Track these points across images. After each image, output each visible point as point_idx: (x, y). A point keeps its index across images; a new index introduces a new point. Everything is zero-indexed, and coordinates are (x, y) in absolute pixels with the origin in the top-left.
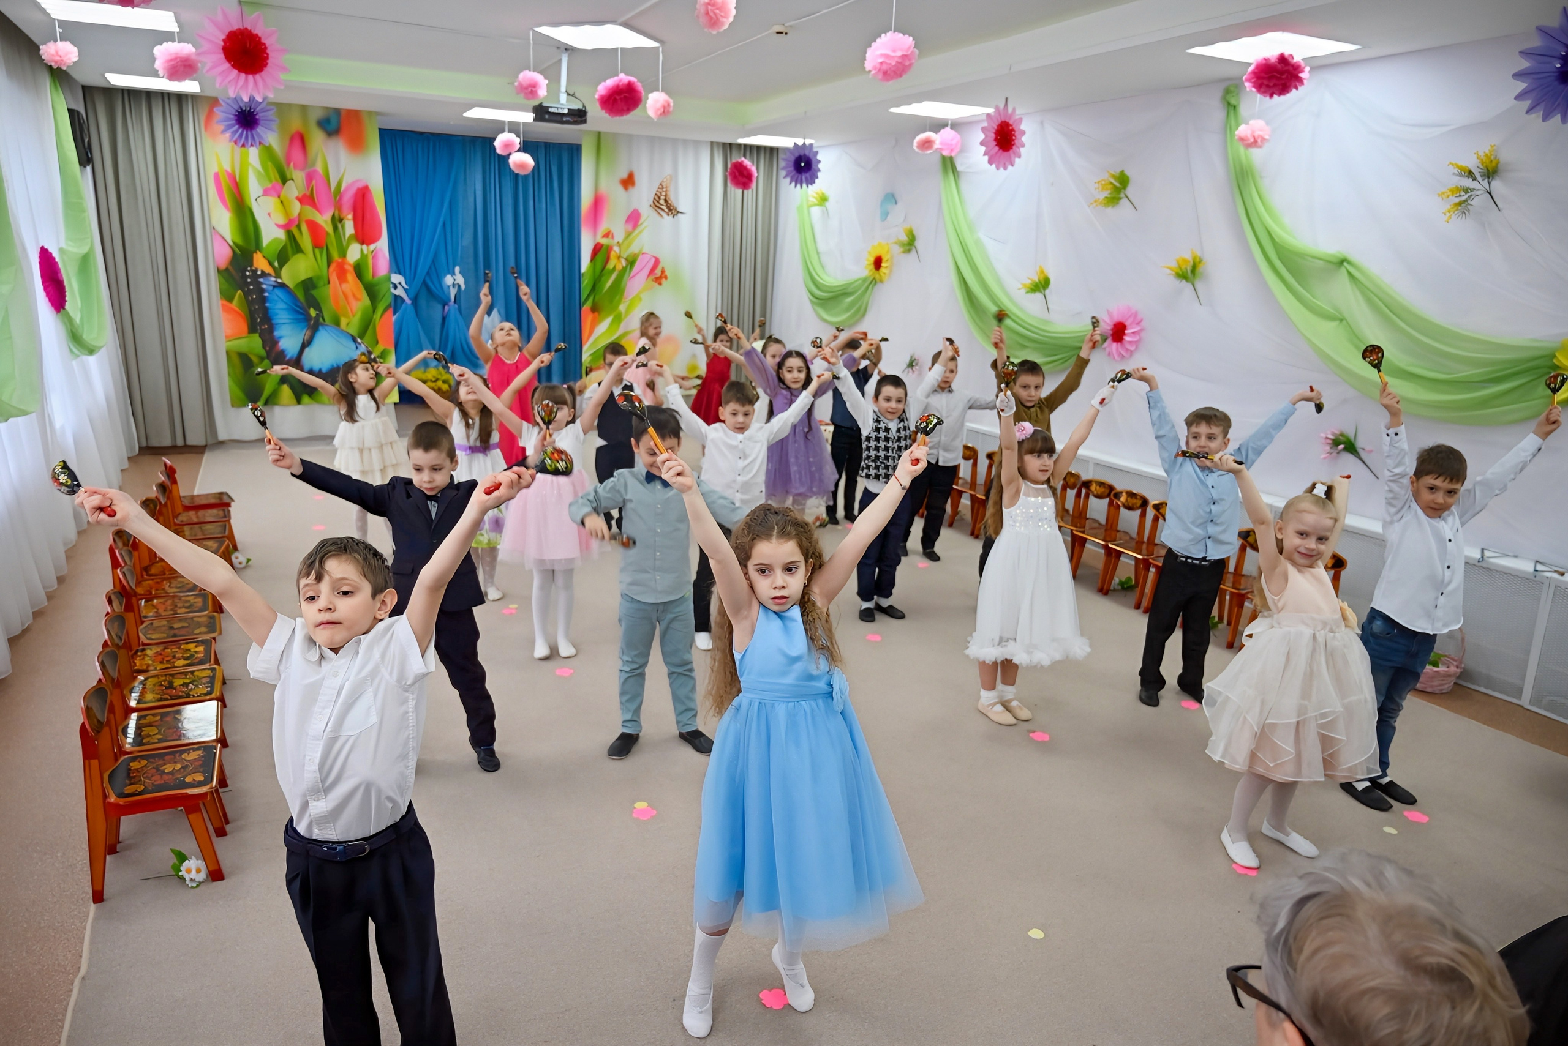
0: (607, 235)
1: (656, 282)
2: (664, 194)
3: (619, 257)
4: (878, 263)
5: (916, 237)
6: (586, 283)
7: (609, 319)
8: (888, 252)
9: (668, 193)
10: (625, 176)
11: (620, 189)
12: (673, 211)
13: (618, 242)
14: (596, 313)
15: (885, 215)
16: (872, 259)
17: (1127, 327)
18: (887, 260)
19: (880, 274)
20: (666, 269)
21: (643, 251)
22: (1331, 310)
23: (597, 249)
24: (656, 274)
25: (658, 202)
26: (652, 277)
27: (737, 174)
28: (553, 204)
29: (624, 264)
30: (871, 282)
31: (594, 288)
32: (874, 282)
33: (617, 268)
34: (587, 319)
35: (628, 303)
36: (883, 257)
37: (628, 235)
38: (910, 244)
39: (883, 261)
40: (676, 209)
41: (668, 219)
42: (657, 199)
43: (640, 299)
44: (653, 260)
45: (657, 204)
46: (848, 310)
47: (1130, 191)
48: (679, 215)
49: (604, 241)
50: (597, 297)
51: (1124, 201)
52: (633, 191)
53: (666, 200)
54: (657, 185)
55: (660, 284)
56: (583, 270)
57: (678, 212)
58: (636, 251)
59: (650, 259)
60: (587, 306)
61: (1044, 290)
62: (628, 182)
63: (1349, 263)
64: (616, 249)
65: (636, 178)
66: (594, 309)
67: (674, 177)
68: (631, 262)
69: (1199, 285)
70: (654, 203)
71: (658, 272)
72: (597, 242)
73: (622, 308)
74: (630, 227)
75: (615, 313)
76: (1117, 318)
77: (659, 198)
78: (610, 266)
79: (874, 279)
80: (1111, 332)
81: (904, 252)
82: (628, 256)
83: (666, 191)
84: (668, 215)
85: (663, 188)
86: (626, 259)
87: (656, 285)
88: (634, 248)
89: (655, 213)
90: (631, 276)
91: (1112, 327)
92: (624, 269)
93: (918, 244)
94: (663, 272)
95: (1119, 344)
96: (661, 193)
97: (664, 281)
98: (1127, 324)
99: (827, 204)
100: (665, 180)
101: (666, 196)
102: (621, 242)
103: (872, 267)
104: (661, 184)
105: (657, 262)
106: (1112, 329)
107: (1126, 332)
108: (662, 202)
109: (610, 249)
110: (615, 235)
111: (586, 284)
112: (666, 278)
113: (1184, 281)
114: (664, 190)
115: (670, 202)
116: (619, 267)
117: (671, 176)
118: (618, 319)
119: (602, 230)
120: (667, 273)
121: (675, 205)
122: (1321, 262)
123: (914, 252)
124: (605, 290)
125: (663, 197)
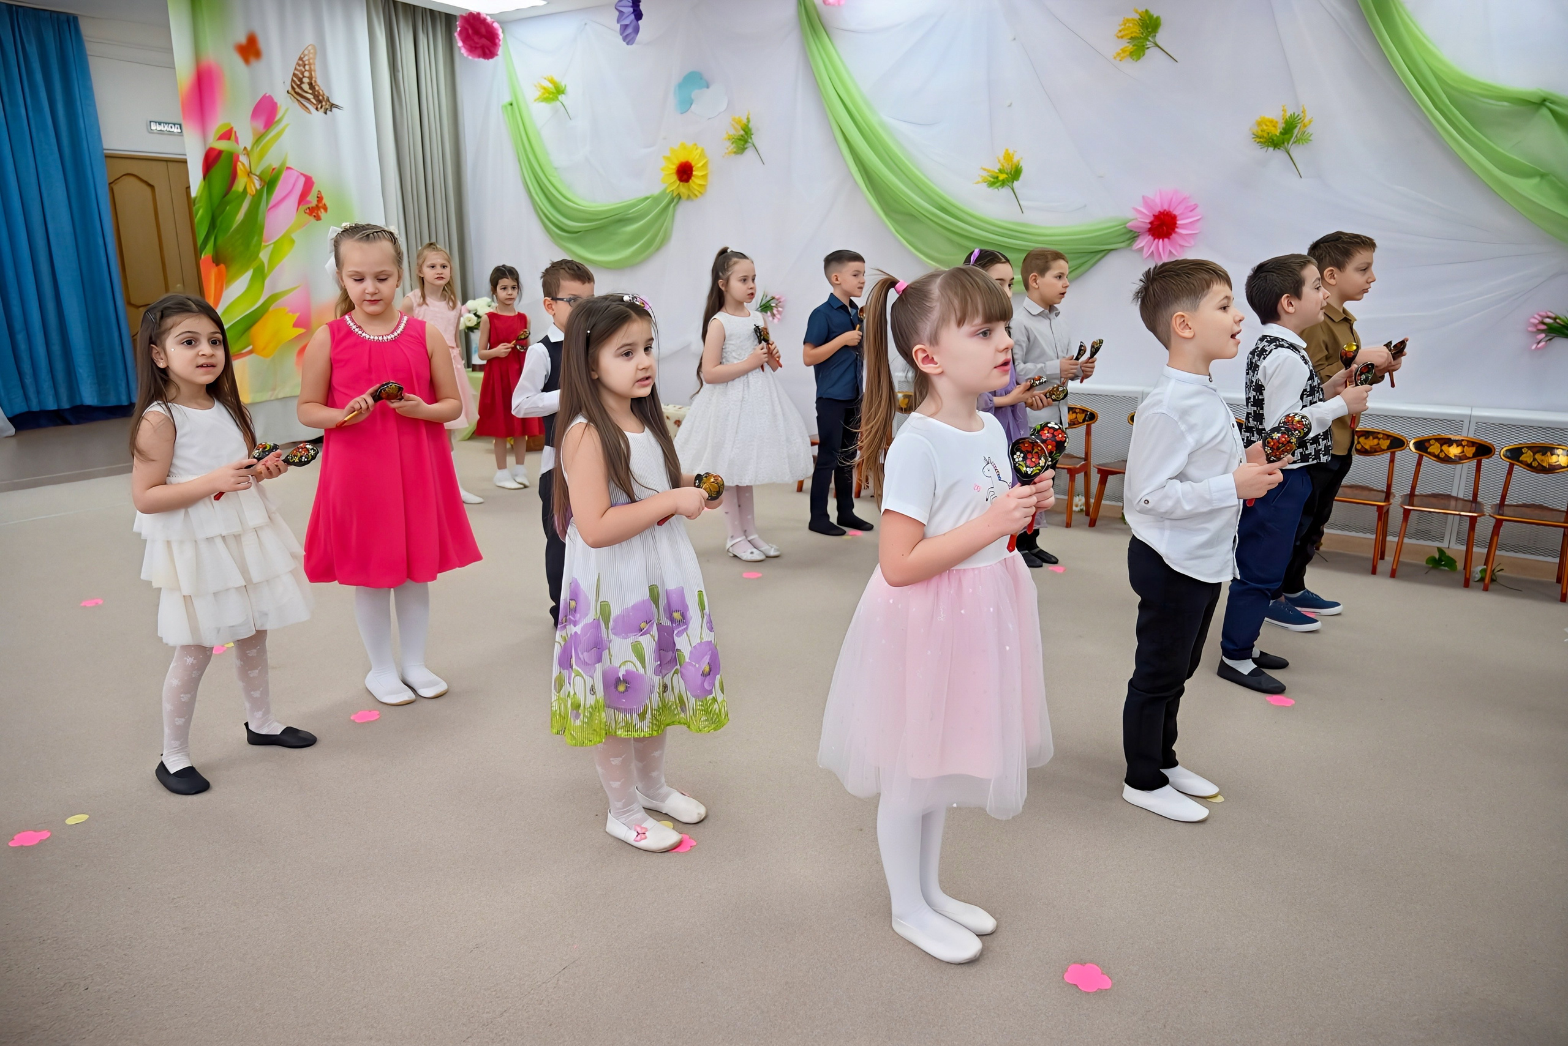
0: (227, 135)
1: (310, 214)
2: (307, 74)
3: (249, 174)
4: (685, 172)
5: (753, 131)
6: (201, 213)
7: (249, 274)
8: (703, 155)
9: (313, 73)
10: (242, 39)
11: (238, 60)
12: (324, 103)
13: (245, 148)
14: (222, 266)
15: (686, 104)
16: (673, 168)
17: (1178, 218)
18: (705, 165)
19: (689, 189)
20: (324, 194)
21: (288, 165)
22: (1527, 163)
23: (211, 159)
24: (309, 202)
25: (299, 87)
26: (303, 207)
27: (470, 31)
28: (38, 109)
29: (258, 187)
30: (672, 200)
31: (213, 225)
32: (675, 201)
33: (249, 190)
34: (211, 276)
35: (272, 246)
36: (693, 164)
37: (259, 139)
38: (743, 140)
39: (694, 169)
40: (328, 100)
41: (317, 116)
42: (299, 83)
43: (293, 241)
44: (302, 180)
45: (297, 90)
46: (630, 242)
47: (1161, 37)
48: (334, 109)
49: (222, 145)
50: (220, 241)
51: (1152, 53)
52: (258, 66)
53: (310, 84)
54: (295, 60)
55: (318, 218)
56: (194, 193)
57: (332, 106)
58: (276, 164)
59: (296, 181)
60: (207, 253)
61: (1013, 182)
62: (250, 50)
63: (1553, 102)
64: (243, 159)
65: (262, 44)
66: (218, 259)
67: (321, 46)
68: (270, 182)
69: (1296, 151)
70: (293, 88)
71: (312, 198)
72: (208, 147)
73: (264, 256)
74: (259, 125)
75: (255, 264)
76: (1158, 209)
77: (302, 82)
78: (239, 186)
79: (679, 194)
80: (1150, 226)
81: (735, 153)
82: (262, 172)
83: (310, 71)
84: (317, 109)
85: (305, 65)
86: (261, 178)
87: (312, 218)
88: (272, 160)
89: (296, 104)
90: (272, 202)
91: (1152, 219)
92: (259, 193)
93: (755, 139)
94: (320, 199)
95: (1166, 240)
96: (302, 73)
97: (322, 214)
98: (1176, 213)
99: (561, 98)
100: (306, 52)
101: (310, 78)
102: (249, 148)
103: (675, 178)
104: (301, 59)
105: (309, 183)
106: (1151, 223)
107: (1178, 222)
108: (306, 87)
109: (234, 159)
110: (238, 134)
111: (202, 217)
112: (326, 209)
113: (1271, 149)
114: (307, 67)
115: (317, 88)
116: (252, 190)
117: (314, 48)
118: (260, 274)
119: (218, 125)
120: (326, 201)
121: (327, 94)
122: (1505, 104)
123: (750, 153)
124: (234, 226)
125: (306, 80)
